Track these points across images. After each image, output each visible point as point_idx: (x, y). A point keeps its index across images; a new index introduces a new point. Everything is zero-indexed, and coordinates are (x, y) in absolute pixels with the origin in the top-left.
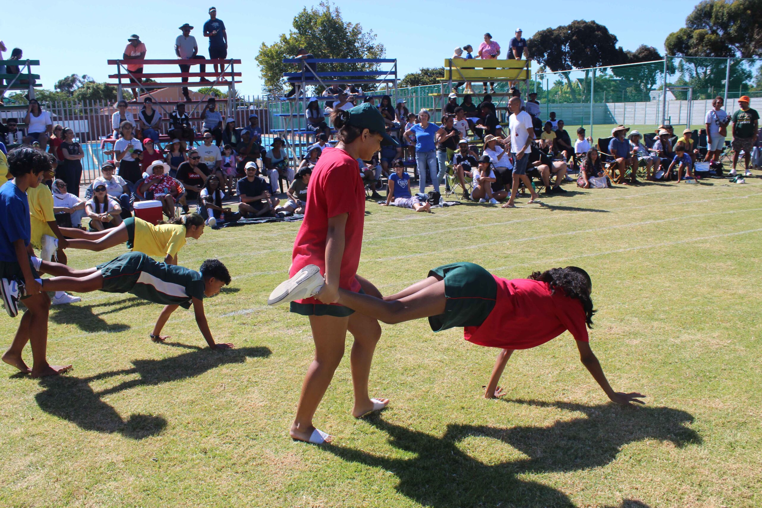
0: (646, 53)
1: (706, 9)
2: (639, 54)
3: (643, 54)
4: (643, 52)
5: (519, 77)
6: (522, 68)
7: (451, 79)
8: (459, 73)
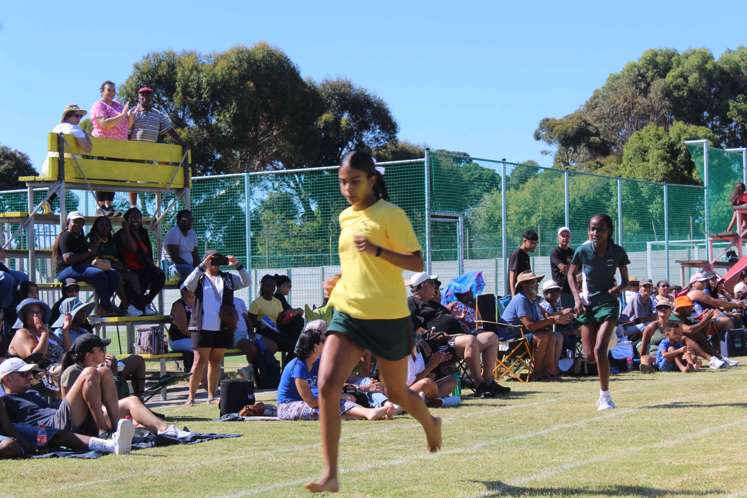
3: (3, 167)
4: (2, 163)
5: (173, 182)
6: (176, 164)
7: (64, 179)
8: (75, 167)
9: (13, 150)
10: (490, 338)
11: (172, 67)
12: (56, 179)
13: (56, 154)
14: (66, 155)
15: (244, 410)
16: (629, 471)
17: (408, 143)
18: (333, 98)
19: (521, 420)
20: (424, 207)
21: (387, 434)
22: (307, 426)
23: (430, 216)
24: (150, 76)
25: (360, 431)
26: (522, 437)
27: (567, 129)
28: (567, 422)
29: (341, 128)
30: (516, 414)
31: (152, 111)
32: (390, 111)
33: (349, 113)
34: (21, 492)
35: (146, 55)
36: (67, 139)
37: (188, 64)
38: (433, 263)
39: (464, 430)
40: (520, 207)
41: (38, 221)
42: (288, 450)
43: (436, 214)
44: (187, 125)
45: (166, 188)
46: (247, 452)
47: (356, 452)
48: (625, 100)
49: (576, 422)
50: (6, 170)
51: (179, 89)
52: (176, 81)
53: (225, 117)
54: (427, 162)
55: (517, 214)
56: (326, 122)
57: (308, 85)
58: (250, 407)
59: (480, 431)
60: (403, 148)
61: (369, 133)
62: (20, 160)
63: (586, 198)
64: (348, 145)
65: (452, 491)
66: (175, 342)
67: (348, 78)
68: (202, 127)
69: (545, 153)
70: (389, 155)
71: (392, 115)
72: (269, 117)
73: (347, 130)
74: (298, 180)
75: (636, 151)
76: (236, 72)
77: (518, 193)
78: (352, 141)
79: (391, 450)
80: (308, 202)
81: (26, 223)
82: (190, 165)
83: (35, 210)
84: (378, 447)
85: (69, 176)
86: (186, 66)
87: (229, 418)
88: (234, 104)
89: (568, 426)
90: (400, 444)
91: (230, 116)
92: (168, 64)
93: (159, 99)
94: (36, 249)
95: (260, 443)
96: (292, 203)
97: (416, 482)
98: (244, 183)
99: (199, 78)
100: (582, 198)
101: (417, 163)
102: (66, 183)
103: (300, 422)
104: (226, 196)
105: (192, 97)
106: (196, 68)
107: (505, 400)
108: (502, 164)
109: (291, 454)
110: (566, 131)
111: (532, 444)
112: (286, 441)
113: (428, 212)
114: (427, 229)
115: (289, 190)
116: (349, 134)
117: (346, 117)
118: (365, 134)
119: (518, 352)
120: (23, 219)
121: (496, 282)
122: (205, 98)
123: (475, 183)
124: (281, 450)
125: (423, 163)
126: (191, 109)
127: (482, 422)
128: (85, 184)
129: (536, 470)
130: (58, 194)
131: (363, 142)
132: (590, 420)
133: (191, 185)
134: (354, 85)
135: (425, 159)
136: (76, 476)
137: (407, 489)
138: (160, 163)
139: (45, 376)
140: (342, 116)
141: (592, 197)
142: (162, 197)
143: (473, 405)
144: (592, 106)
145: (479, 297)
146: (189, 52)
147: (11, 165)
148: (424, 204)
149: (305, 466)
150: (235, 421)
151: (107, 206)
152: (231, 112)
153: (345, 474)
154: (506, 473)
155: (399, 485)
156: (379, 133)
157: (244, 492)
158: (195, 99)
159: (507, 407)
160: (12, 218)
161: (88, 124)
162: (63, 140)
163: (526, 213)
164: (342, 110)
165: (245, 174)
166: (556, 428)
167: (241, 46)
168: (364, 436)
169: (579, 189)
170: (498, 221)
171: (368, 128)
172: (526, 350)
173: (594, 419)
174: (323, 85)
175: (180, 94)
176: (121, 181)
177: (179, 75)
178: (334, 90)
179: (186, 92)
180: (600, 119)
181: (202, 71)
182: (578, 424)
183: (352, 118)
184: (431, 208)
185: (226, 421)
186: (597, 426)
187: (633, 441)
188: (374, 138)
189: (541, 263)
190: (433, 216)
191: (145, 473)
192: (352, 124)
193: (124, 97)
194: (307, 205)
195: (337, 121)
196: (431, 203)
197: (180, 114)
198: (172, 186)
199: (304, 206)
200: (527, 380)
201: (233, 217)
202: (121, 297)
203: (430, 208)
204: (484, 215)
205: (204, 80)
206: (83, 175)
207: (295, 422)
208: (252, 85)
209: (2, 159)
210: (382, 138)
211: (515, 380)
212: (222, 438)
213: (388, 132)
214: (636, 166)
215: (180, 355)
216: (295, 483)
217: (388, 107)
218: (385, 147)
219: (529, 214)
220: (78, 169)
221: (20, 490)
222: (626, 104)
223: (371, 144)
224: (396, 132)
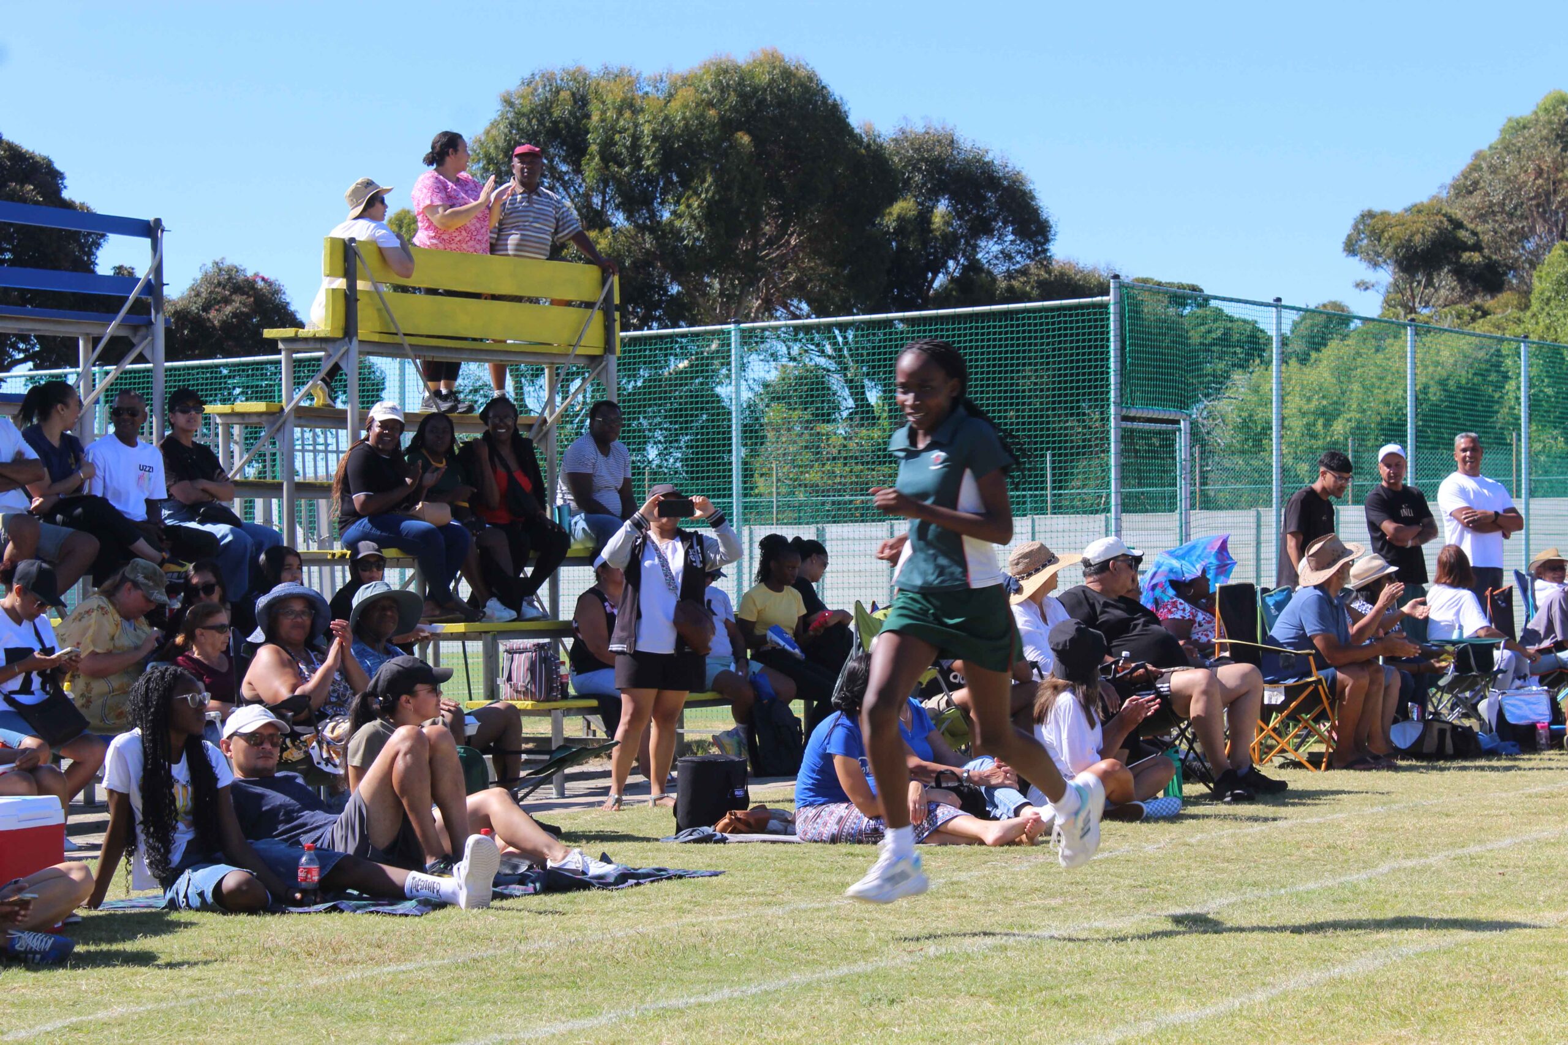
0: (238, 303)
1: (557, 113)
2: (206, 308)
3: (229, 309)
4: (227, 301)
5: (582, 343)
6: (589, 305)
7: (356, 334)
8: (379, 310)
9: (250, 274)
10: (1244, 677)
11: (581, 101)
12: (339, 334)
13: (341, 283)
14: (361, 285)
15: (726, 820)
16: (1540, 962)
17: (1074, 263)
18: (917, 169)
19: (1309, 851)
20: (1108, 399)
21: (1027, 875)
22: (858, 855)
23: (1119, 417)
24: (534, 122)
25: (969, 869)
26: (1311, 885)
27: (1412, 235)
28: (1407, 856)
29: (931, 231)
30: (1299, 838)
31: (539, 196)
32: (1037, 195)
33: (949, 199)
34: (266, 983)
35: (527, 75)
36: (362, 252)
37: (614, 94)
38: (1125, 517)
39: (1189, 869)
40: (1309, 400)
41: (302, 422)
42: (817, 905)
43: (1133, 413)
44: (610, 224)
45: (567, 355)
46: (733, 908)
47: (960, 912)
48: (1539, 173)
49: (1427, 856)
50: (235, 315)
51: (594, 148)
52: (588, 132)
53: (689, 206)
54: (1115, 304)
55: (1304, 414)
56: (900, 218)
57: (865, 140)
58: (740, 813)
59: (1223, 871)
60: (1062, 274)
61: (991, 243)
62: (264, 295)
63: (1451, 383)
64: (947, 268)
65: (1163, 997)
66: (583, 676)
67: (949, 126)
68: (641, 228)
69: (1363, 286)
70: (1032, 288)
71: (1041, 204)
72: (780, 207)
73: (945, 236)
74: (840, 339)
75: (1559, 283)
76: (712, 112)
77: (1306, 370)
78: (955, 259)
79: (1035, 908)
80: (863, 387)
81: (278, 425)
82: (617, 308)
83: (297, 397)
84: (1007, 901)
85: (366, 330)
86: (609, 99)
87: (695, 836)
88: (709, 179)
89: (1409, 863)
90: (1052, 896)
91: (699, 206)
92: (573, 94)
93: (553, 169)
94: (297, 479)
95: (759, 890)
96: (829, 389)
97: (1087, 976)
98: (729, 345)
99: (636, 125)
100: (1443, 383)
101: (1094, 305)
102: (360, 341)
103: (843, 848)
104: (692, 372)
105: (621, 165)
106: (629, 105)
107: (1274, 808)
108: (1274, 309)
109: (824, 915)
110: (1410, 241)
111: (1334, 901)
112: (814, 886)
113: (1116, 410)
114: (1112, 445)
115: (822, 361)
116: (949, 245)
117: (942, 207)
118: (983, 244)
119: (1304, 707)
120: (271, 418)
121: (1258, 559)
122: (648, 167)
123: (1214, 348)
124: (803, 905)
125: (1105, 306)
126: (620, 191)
127: (1227, 854)
128: (399, 346)
129: (1342, 956)
130: (343, 365)
131: (978, 261)
132: (1459, 852)
133: (618, 349)
134: (962, 141)
135: (1110, 298)
136: (379, 951)
137: (1068, 992)
138: (553, 302)
139: (315, 744)
140: (934, 206)
141: (1464, 381)
142: (558, 375)
143: (1208, 817)
144: (1466, 187)
145: (1221, 588)
146: (616, 71)
147: (245, 305)
148: (1108, 392)
149: (854, 938)
150: (707, 842)
151: (444, 391)
152: (703, 196)
153: (938, 958)
154: (1278, 962)
155: (1051, 982)
156: (1012, 242)
157: (726, 991)
158: (627, 169)
159: (1279, 823)
160: (250, 414)
161: (406, 221)
162: (356, 253)
163: (1322, 413)
164: (934, 194)
165: (732, 327)
166: (1384, 867)
167: (724, 59)
168: (978, 879)
169: (1437, 364)
170: (1263, 428)
171: (988, 232)
172: (1322, 702)
173: (1465, 851)
174: (896, 140)
175: (597, 159)
176: (474, 340)
177: (595, 118)
178: (917, 150)
179: (608, 156)
180: (1482, 216)
181: (642, 110)
182: (1432, 860)
183: (955, 209)
184: (1122, 402)
185: (689, 842)
186: (1472, 865)
187: (1550, 897)
188: (1002, 252)
189: (1354, 519)
190: (1125, 418)
191: (522, 948)
192: (956, 223)
193: (481, 165)
194: (858, 393)
195: (924, 217)
196: (1121, 389)
197: (597, 200)
198: (580, 351)
199: (852, 394)
200: (1323, 765)
201: (705, 417)
202: (471, 582)
203: (1119, 400)
204: (1234, 418)
205: (647, 129)
206: (396, 327)
207: (831, 846)
208: (745, 139)
209: (227, 293)
210: (1019, 252)
211: (1297, 765)
212: (680, 877)
213: (1031, 240)
214: (1560, 314)
215: (594, 703)
216: (833, 973)
217: (1032, 187)
218: (1024, 272)
219: (1328, 416)
220: (385, 313)
221: (265, 979)
222: (1540, 181)
223: (995, 265)
224: (1047, 240)
